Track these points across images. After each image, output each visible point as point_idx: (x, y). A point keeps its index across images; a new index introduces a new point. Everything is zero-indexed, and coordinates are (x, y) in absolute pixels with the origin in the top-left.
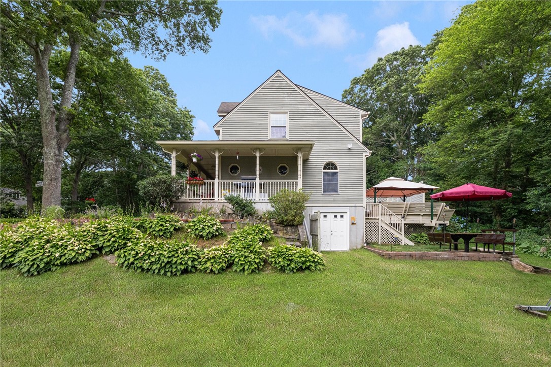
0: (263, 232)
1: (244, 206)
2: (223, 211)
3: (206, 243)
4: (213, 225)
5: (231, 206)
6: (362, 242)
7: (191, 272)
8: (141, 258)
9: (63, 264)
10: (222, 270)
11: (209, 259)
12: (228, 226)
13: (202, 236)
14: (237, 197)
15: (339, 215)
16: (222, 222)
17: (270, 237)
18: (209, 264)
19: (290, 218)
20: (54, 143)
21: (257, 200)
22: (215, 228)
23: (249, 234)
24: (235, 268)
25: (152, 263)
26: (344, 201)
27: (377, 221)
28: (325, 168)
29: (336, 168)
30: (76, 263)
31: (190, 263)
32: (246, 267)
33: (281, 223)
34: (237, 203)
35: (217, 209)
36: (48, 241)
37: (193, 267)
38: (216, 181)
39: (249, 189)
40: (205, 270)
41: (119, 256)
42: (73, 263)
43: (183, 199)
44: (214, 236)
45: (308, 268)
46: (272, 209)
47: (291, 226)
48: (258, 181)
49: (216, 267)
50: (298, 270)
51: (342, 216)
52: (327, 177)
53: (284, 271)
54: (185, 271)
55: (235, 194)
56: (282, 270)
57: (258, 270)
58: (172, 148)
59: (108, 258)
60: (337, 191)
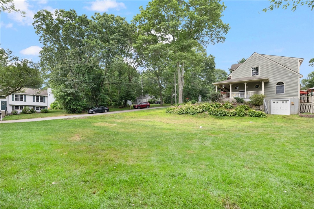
0: (246, 107)
1: (240, 100)
2: (233, 102)
3: (229, 110)
4: (230, 105)
5: (236, 100)
6: (297, 112)
7: (225, 116)
8: (213, 112)
9: (198, 113)
10: (233, 115)
11: (230, 113)
12: (235, 106)
13: (227, 108)
14: (238, 98)
15: (285, 102)
16: (233, 105)
17: (248, 108)
18: (230, 114)
19: (257, 103)
20: (181, 85)
21: (245, 97)
22: (231, 106)
23: (241, 107)
24: (237, 115)
25: (216, 113)
26: (287, 96)
27: (311, 104)
28: (277, 85)
29: (283, 84)
30: (200, 113)
31: (225, 113)
32: (240, 115)
33: (254, 105)
34: (237, 99)
35: (231, 101)
36: (194, 109)
37: (226, 114)
38: (231, 93)
39: (242, 94)
40: (229, 116)
41: (208, 112)
42: (199, 113)
43: (220, 98)
44: (231, 108)
45: (260, 116)
46: (251, 101)
47: (257, 105)
48: (245, 92)
49: (232, 115)
50: (256, 116)
51: (286, 102)
52: (278, 88)
53: (252, 116)
54: (224, 115)
55: (237, 96)
56: (251, 116)
57: (243, 116)
58: (216, 85)
59: (205, 112)
60: (284, 93)
